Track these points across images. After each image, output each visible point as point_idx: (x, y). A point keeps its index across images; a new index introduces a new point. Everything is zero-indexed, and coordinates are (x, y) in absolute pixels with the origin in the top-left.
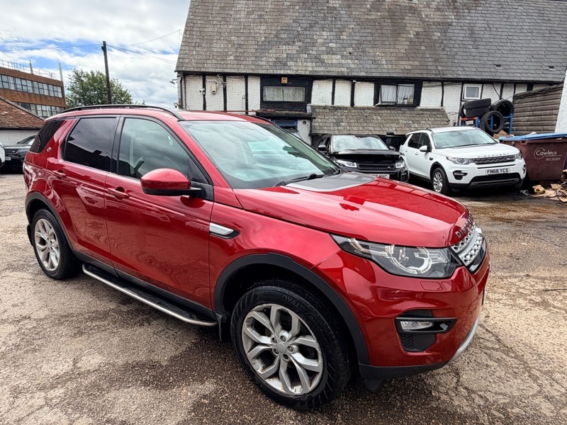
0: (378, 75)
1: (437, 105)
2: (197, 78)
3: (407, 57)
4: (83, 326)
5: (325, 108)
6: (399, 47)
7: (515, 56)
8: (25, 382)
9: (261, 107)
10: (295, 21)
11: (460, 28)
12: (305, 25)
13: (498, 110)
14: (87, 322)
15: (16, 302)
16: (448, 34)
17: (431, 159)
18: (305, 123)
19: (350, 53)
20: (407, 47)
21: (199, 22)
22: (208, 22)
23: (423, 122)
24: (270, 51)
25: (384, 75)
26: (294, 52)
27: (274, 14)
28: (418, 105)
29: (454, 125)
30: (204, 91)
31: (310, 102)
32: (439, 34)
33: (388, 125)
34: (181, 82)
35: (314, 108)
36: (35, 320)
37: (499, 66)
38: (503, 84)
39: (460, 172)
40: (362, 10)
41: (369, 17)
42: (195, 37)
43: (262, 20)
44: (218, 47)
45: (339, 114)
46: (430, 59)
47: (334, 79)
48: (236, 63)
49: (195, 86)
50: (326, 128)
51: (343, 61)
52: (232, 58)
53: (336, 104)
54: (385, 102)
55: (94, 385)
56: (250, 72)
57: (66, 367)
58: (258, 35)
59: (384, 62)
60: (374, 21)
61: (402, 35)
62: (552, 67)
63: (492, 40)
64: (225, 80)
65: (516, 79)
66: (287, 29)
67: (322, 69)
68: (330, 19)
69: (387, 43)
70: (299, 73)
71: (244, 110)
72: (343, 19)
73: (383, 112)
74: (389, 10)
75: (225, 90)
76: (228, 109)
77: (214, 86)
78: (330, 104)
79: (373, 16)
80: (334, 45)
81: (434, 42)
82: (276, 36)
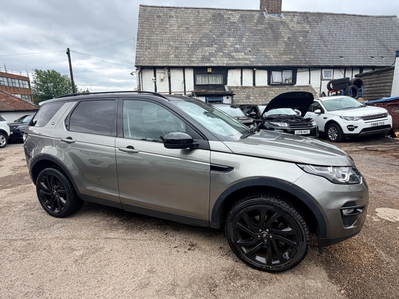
0: (270, 65)
1: (307, 83)
2: (150, 70)
3: (286, 53)
5: (237, 87)
6: (280, 47)
7: (350, 51)
9: (194, 89)
10: (210, 31)
11: (313, 34)
12: (217, 34)
13: (354, 84)
16: (307, 38)
17: (325, 118)
18: (228, 98)
19: (250, 51)
20: (284, 47)
21: (146, 32)
22: (153, 32)
24: (198, 51)
25: (274, 65)
26: (214, 51)
27: (196, 27)
28: (295, 83)
30: (155, 79)
31: (226, 84)
32: (302, 38)
34: (139, 73)
35: (230, 88)
37: (342, 57)
38: (345, 68)
39: (352, 126)
40: (252, 23)
41: (258, 28)
42: (145, 42)
43: (189, 31)
44: (162, 49)
45: (247, 91)
46: (300, 54)
47: (242, 68)
48: (176, 59)
49: (148, 76)
51: (246, 57)
53: (243, 85)
54: (275, 82)
56: (187, 65)
58: (188, 41)
59: (272, 57)
60: (261, 30)
61: (280, 39)
62: (373, 57)
63: (334, 41)
64: (169, 71)
65: (353, 65)
66: (206, 36)
67: (234, 62)
68: (232, 29)
69: (272, 44)
70: (219, 65)
71: (184, 91)
72: (241, 30)
73: (274, 89)
74: (269, 24)
75: (169, 78)
76: (172, 91)
77: (162, 76)
78: (240, 85)
79: (260, 27)
80: (238, 46)
81: (300, 43)
82: (200, 41)
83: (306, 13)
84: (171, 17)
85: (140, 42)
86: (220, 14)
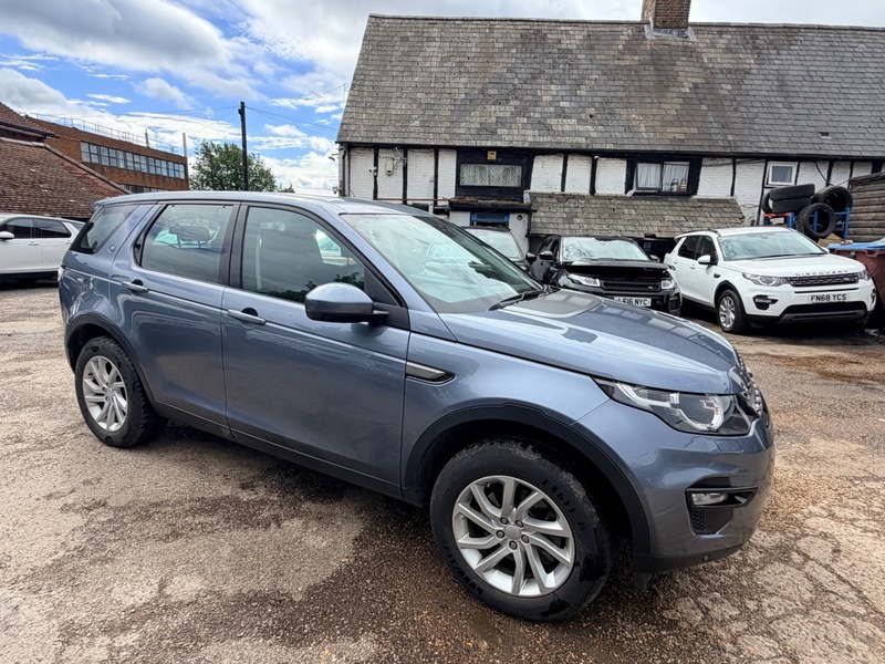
0: (633, 148)
1: (724, 194)
2: (366, 151)
3: (678, 121)
4: (180, 523)
5: (551, 196)
6: (667, 106)
7: (853, 119)
8: (85, 614)
9: (456, 194)
10: (510, 70)
11: (763, 77)
12: (524, 76)
13: (825, 202)
14: (187, 516)
15: (90, 477)
16: (743, 87)
17: (717, 276)
18: (520, 218)
19: (591, 116)
20: (678, 107)
21: (372, 73)
22: (385, 73)
23: (702, 219)
24: (473, 114)
25: (643, 148)
26: (508, 114)
27: (481, 60)
28: (695, 193)
29: (752, 225)
30: (376, 171)
31: (528, 187)
32: (729, 87)
33: (647, 223)
34: (344, 157)
35: (534, 196)
36: (111, 508)
37: (826, 134)
38: (832, 162)
39: (765, 297)
40: (611, 53)
41: (623, 63)
42: (366, 94)
43: (462, 69)
44: (398, 107)
45: (572, 205)
46: (715, 125)
47: (566, 154)
48: (423, 130)
49: (363, 163)
50: (552, 226)
51: (581, 128)
52: (417, 123)
53: (567, 191)
54: (642, 189)
55: (188, 631)
56: (443, 143)
57: (147, 594)
58: (455, 91)
59: (643, 129)
60: (628, 68)
61: (672, 89)
63: (815, 95)
64: (406, 155)
65: (854, 154)
66: (498, 82)
67: (549, 139)
68: (561, 66)
69: (648, 100)
70: (515, 144)
71: (433, 197)
72: (582, 67)
73: (639, 203)
74: (653, 53)
75: (405, 169)
76: (408, 197)
77: (390, 164)
78: (558, 191)
79: (628, 61)
80: (567, 104)
81: (722, 99)
82: (482, 92)
83: (752, 27)
84: (429, 39)
86: (539, 31)
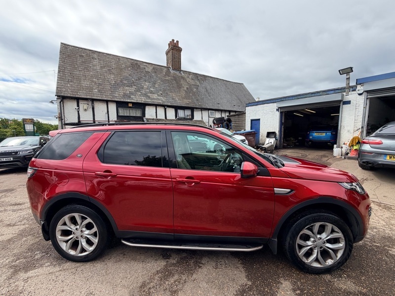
0: (176, 105)
1: (200, 119)
2: (72, 100)
3: (186, 98)
5: (153, 119)
6: (182, 93)
7: (223, 100)
9: (117, 119)
10: (129, 75)
11: (202, 88)
12: (136, 78)
13: (227, 121)
14: (164, 282)
16: (198, 90)
19: (161, 94)
20: (185, 94)
21: (68, 67)
22: (76, 68)
24: (120, 89)
25: (179, 105)
26: (133, 91)
27: (117, 70)
28: (193, 119)
30: (79, 109)
31: (145, 116)
32: (195, 89)
34: (60, 102)
35: (147, 119)
37: (219, 104)
38: (221, 111)
40: (162, 75)
42: (67, 76)
43: (111, 72)
44: (85, 83)
46: (195, 100)
47: (156, 106)
48: (99, 93)
49: (71, 106)
51: (159, 98)
52: (96, 90)
53: (158, 118)
54: (180, 117)
56: (110, 99)
58: (110, 80)
59: (177, 99)
60: (168, 80)
61: (182, 88)
62: (235, 106)
63: (214, 94)
64: (93, 103)
65: (225, 109)
66: (127, 79)
67: (150, 100)
68: (147, 77)
69: (176, 91)
70: (138, 101)
71: (107, 120)
72: (154, 78)
73: (180, 121)
74: (174, 77)
75: (93, 109)
76: (96, 120)
77: (86, 106)
78: (155, 118)
79: (167, 78)
80: (153, 89)
81: (195, 92)
82: (121, 81)
83: (196, 74)
84: (93, 58)
85: (62, 75)
86: (137, 64)
